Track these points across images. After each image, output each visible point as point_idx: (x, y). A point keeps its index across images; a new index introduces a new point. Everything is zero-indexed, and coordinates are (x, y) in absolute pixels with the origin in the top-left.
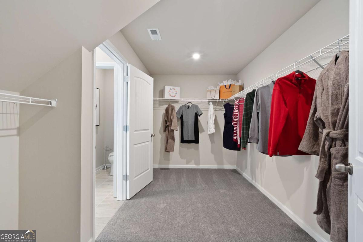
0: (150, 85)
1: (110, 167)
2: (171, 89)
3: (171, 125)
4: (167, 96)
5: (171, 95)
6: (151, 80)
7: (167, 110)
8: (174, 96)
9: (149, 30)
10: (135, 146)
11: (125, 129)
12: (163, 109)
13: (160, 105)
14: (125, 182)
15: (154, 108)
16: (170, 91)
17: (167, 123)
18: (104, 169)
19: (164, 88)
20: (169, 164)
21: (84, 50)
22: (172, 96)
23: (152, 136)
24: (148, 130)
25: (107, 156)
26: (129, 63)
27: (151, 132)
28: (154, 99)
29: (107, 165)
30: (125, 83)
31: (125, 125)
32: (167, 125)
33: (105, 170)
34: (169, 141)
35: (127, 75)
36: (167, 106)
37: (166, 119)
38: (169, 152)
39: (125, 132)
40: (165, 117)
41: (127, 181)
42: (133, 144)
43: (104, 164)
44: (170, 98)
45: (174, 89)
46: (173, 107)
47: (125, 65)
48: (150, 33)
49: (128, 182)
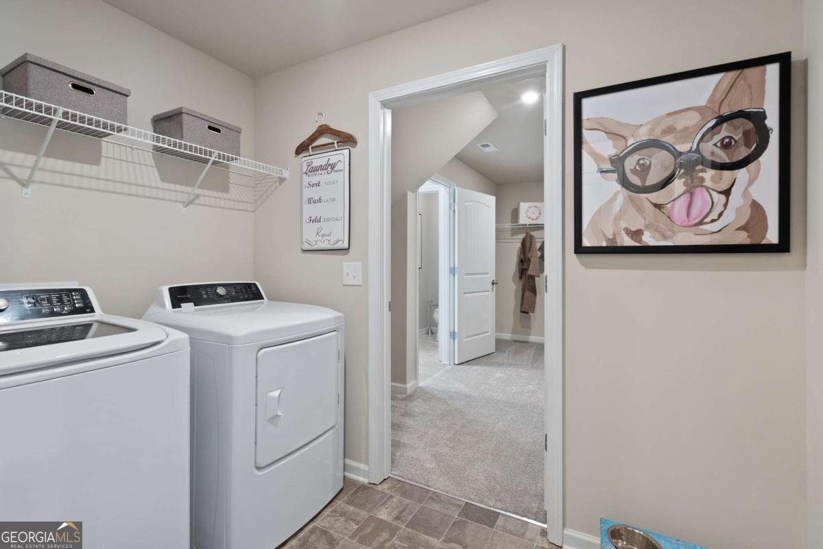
0: (489, 207)
1: (436, 333)
2: (530, 207)
3: (529, 267)
4: (523, 220)
5: (529, 218)
6: (491, 200)
7: (524, 243)
8: (537, 219)
9: (479, 145)
10: (466, 295)
11: (453, 271)
12: (518, 241)
13: (513, 234)
14: (452, 340)
15: (496, 239)
16: (528, 211)
17: (523, 265)
18: (428, 333)
19: (519, 205)
20: (529, 334)
21: (410, 194)
22: (533, 219)
23: (493, 284)
24: (487, 274)
25: (432, 312)
26: (457, 186)
27: (492, 276)
28: (496, 226)
29: (432, 328)
30: (452, 212)
31: (452, 266)
32: (524, 267)
33: (430, 336)
34: (526, 294)
35: (454, 202)
36: (523, 236)
37: (522, 257)
38: (527, 313)
39: (452, 276)
40: (521, 254)
41: (454, 340)
42: (463, 293)
43: (428, 327)
44: (529, 222)
45: (536, 207)
46: (532, 237)
47: (452, 189)
48: (480, 147)
49: (456, 341)
